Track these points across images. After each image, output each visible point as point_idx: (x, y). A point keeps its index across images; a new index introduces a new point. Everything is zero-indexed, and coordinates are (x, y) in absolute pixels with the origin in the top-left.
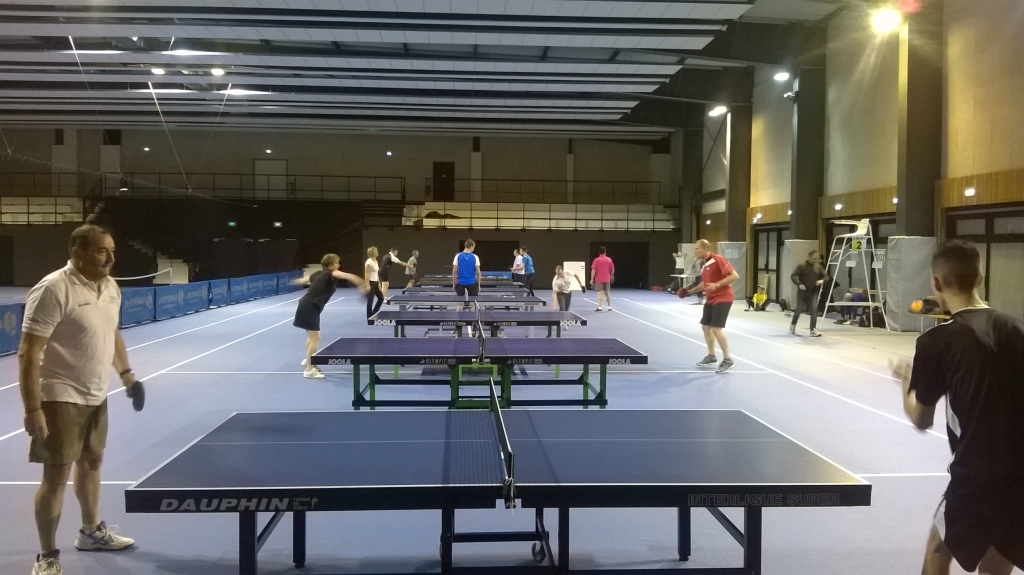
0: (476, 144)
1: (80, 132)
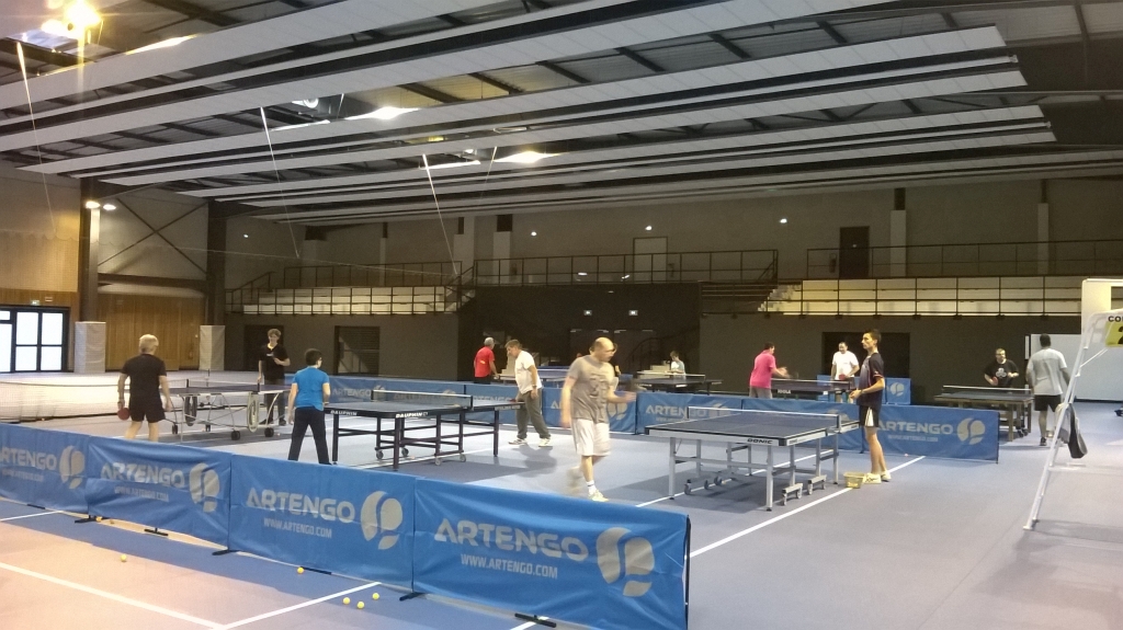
0: (900, 198)
1: (477, 218)
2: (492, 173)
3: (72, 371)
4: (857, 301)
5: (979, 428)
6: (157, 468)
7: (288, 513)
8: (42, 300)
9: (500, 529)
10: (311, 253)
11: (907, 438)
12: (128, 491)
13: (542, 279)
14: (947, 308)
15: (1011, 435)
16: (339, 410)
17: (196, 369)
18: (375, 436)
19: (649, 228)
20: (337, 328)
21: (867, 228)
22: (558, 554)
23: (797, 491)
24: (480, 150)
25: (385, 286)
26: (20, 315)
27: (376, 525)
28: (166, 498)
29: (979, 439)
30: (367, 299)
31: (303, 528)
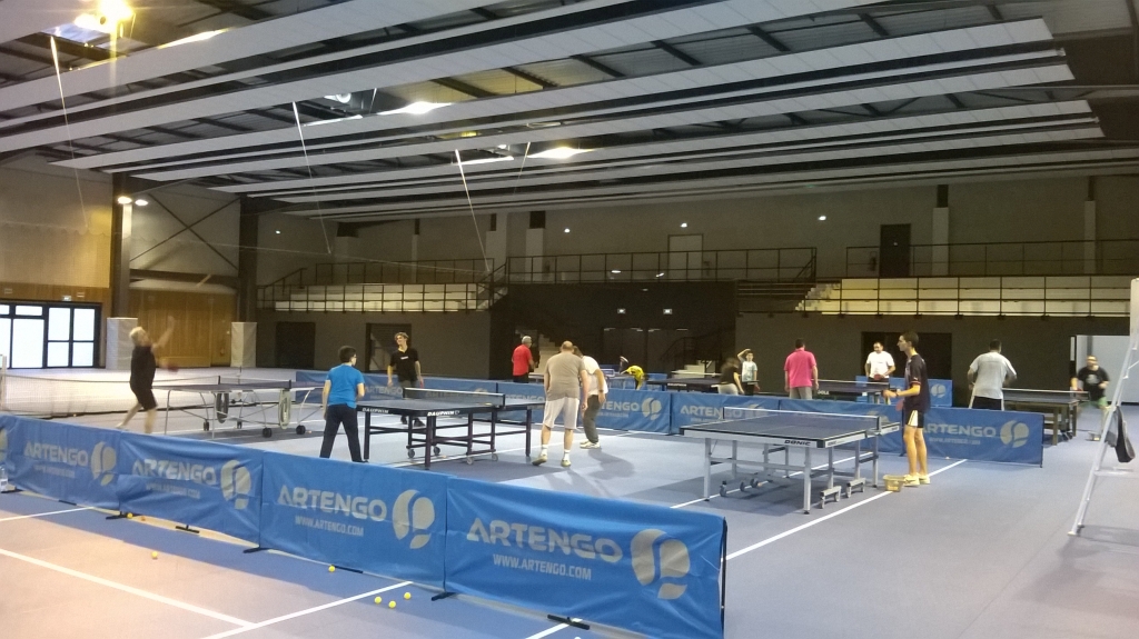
0: (942, 195)
1: (510, 216)
2: (525, 169)
3: (104, 367)
4: (898, 300)
5: (1023, 431)
6: (188, 465)
7: (319, 510)
8: (74, 295)
9: (533, 529)
10: (343, 249)
11: (948, 440)
12: (159, 488)
13: (574, 277)
14: (990, 308)
15: (1055, 439)
16: (370, 407)
17: (227, 365)
18: (406, 434)
19: (684, 225)
20: (369, 326)
21: (908, 226)
22: (592, 556)
23: (836, 493)
24: (513, 146)
25: (417, 283)
26: (52, 311)
27: (408, 524)
28: (198, 496)
29: (1023, 443)
30: (399, 296)
31: (334, 527)
